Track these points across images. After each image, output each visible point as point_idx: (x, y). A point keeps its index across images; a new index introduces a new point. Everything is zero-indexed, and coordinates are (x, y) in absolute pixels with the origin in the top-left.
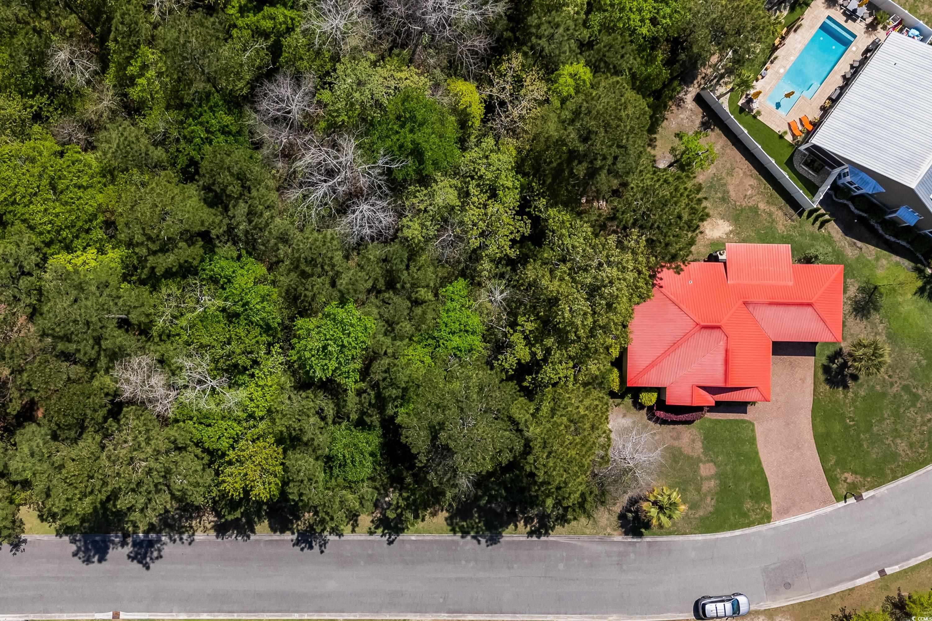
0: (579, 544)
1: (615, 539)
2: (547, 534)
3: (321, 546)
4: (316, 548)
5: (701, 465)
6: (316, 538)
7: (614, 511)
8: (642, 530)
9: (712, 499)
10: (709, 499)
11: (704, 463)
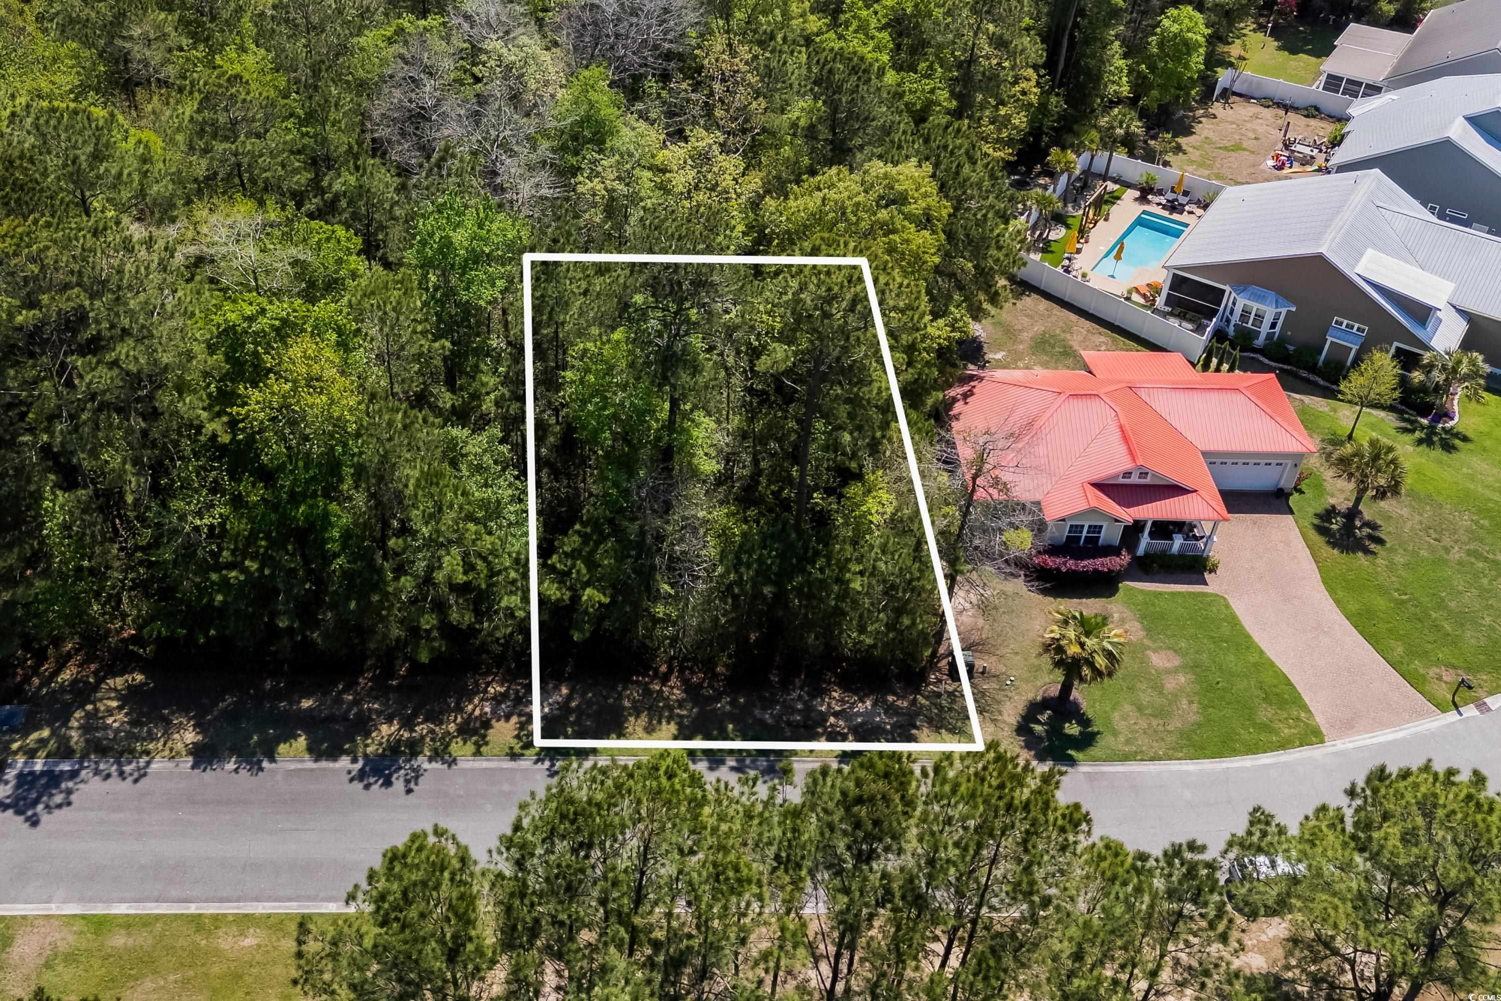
3: (407, 781)
5: (1149, 653)
6: (400, 768)
7: (1004, 722)
8: (1070, 752)
9: (1191, 702)
10: (1185, 702)
11: (1155, 651)
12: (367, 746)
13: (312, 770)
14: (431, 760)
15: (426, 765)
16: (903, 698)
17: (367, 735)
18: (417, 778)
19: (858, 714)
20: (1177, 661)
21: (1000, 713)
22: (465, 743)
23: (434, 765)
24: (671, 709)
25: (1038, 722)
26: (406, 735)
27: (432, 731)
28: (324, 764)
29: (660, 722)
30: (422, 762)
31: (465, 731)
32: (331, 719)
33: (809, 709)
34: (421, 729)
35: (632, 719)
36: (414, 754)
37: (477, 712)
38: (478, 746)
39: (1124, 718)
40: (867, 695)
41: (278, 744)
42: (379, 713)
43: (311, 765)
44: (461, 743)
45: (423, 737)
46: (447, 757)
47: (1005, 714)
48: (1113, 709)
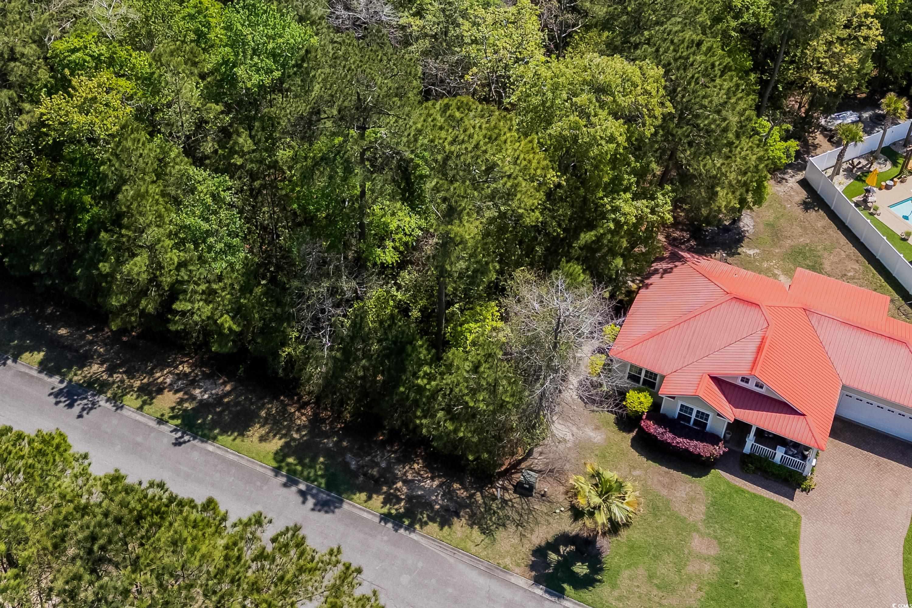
0: (452, 560)
1: (513, 580)
2: (410, 528)
3: (83, 409)
4: (77, 409)
5: (695, 535)
6: (86, 398)
7: (530, 541)
8: (565, 586)
9: (700, 589)
10: (695, 587)
11: (702, 535)
12: (76, 375)
13: (32, 377)
14: (108, 400)
15: (102, 403)
16: (466, 489)
17: (81, 367)
18: (91, 409)
19: (423, 488)
20: (714, 551)
21: (532, 531)
22: (137, 398)
23: (108, 405)
24: (289, 429)
25: (557, 552)
26: (105, 377)
27: (122, 381)
28: (43, 376)
29: (275, 436)
30: (102, 400)
31: (143, 390)
32: (69, 348)
33: (389, 469)
34: (117, 377)
35: (258, 426)
36: (101, 392)
37: (159, 380)
38: (144, 403)
39: (631, 579)
40: (439, 477)
41: (26, 351)
42: (100, 355)
43: (35, 373)
44: (135, 396)
45: (114, 382)
46: (118, 403)
47: (536, 534)
48: (628, 567)
